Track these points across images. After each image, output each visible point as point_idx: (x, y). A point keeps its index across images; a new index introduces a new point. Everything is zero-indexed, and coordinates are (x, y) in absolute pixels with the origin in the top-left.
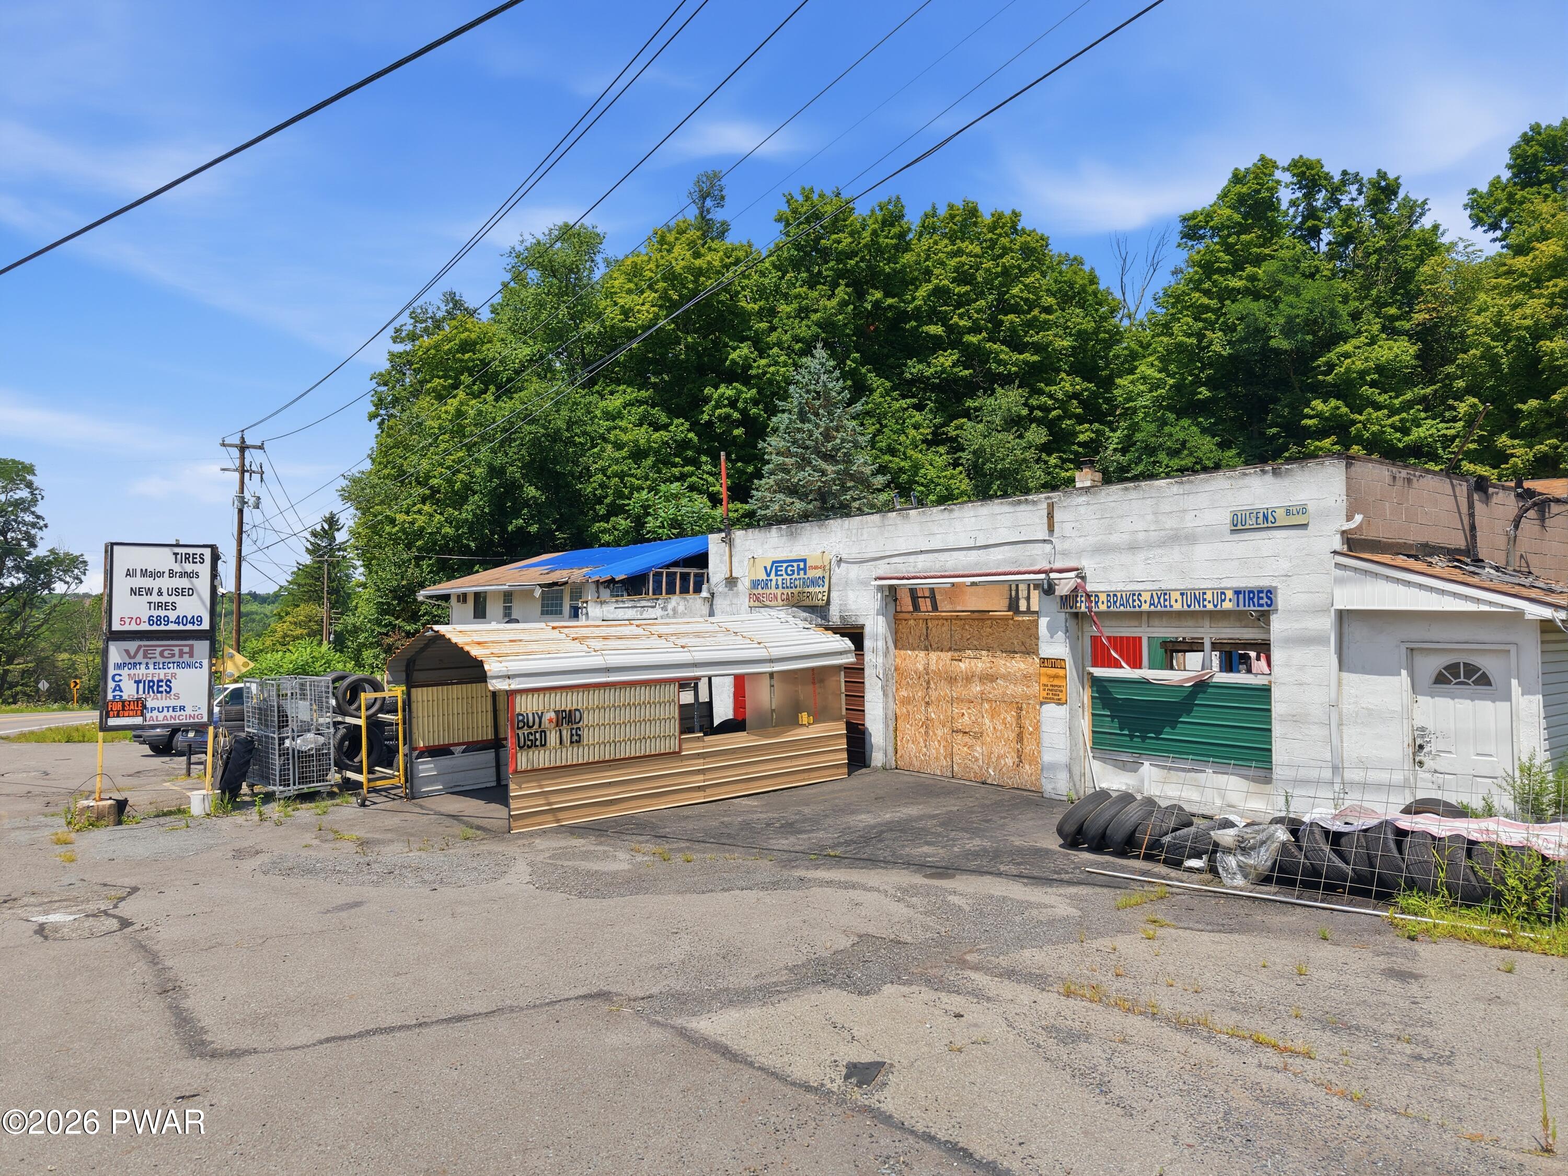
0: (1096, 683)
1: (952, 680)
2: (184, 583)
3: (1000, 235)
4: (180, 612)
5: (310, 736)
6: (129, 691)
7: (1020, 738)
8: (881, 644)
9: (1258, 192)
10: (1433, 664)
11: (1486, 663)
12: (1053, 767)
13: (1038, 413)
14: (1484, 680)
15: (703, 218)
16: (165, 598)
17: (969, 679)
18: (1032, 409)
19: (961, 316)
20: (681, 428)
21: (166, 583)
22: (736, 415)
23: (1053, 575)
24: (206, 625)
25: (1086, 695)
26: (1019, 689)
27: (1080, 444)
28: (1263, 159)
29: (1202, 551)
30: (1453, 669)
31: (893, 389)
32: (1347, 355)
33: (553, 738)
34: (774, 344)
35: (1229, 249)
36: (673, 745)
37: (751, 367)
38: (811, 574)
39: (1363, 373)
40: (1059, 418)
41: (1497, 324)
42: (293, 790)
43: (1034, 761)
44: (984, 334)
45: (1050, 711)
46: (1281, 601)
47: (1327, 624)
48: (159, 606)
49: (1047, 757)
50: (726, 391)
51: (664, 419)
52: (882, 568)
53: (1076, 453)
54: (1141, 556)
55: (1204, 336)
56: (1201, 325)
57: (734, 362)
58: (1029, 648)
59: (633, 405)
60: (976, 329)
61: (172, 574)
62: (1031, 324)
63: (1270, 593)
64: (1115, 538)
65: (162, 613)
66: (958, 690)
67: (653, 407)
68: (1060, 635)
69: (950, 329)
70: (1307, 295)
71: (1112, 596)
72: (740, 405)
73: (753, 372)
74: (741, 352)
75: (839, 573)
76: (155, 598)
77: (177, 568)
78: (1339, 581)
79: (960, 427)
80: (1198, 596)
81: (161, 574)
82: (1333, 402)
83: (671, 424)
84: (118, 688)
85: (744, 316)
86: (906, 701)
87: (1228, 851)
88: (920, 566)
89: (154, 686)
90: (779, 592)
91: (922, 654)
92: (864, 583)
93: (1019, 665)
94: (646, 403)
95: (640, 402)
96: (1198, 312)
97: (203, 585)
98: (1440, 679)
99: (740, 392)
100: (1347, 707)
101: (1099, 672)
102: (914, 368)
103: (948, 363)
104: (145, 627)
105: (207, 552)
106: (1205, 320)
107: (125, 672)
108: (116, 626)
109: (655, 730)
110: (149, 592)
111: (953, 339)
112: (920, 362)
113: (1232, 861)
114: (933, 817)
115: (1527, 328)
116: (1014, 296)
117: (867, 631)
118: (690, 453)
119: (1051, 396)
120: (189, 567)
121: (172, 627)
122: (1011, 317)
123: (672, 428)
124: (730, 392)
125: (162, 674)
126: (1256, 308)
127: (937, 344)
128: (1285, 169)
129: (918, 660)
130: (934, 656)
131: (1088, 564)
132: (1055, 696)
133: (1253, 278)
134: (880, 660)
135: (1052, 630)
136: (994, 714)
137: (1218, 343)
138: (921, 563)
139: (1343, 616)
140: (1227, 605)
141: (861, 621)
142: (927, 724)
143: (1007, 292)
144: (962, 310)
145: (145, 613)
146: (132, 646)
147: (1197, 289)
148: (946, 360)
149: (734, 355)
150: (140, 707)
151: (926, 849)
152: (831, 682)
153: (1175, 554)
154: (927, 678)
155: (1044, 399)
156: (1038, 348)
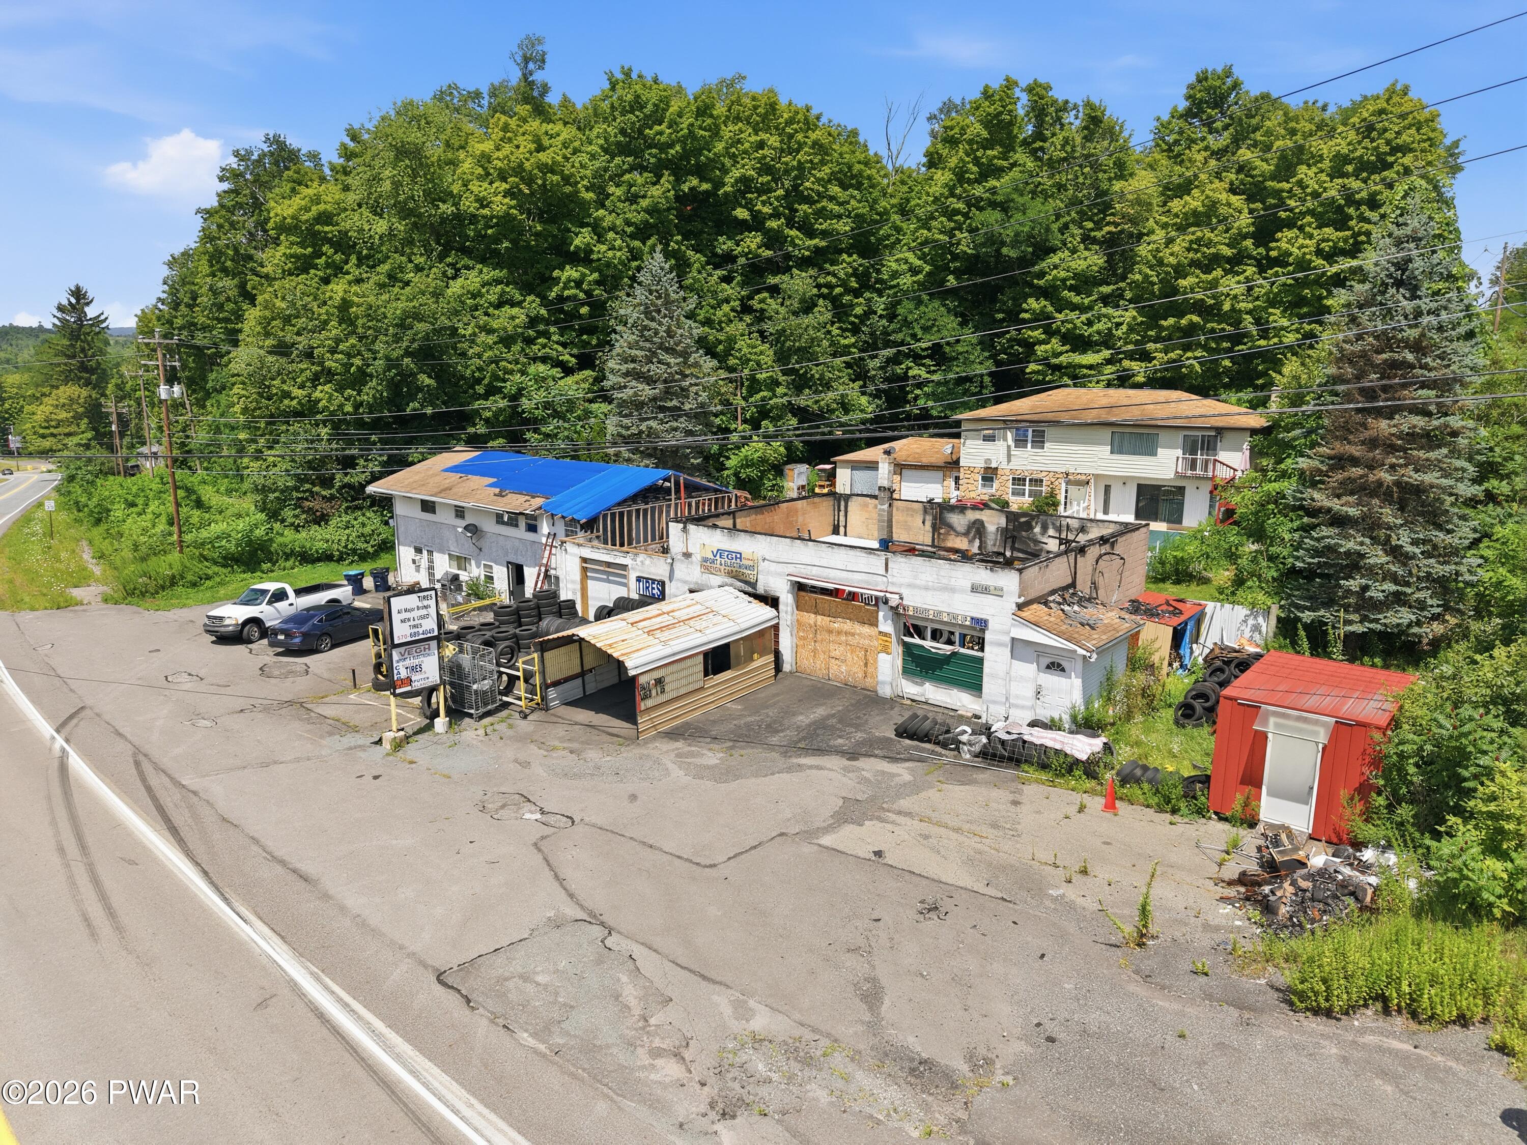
0: (906, 645)
1: (830, 632)
2: (424, 612)
3: (796, 131)
4: (424, 628)
5: (486, 682)
6: (404, 674)
7: (866, 665)
8: (789, 609)
9: (1001, 113)
10: (1046, 661)
11: (1064, 664)
12: (884, 683)
13: (825, 291)
14: (1063, 670)
15: (526, 79)
16: (417, 622)
17: (839, 633)
18: (819, 286)
19: (764, 203)
20: (534, 305)
21: (417, 613)
22: (582, 295)
23: (888, 595)
24: (436, 633)
25: (900, 649)
26: (867, 642)
27: (856, 316)
28: (1007, 80)
29: (957, 596)
30: (1053, 663)
31: (708, 263)
32: (1056, 267)
33: (654, 692)
34: (610, 229)
35: (977, 161)
36: (701, 684)
37: (592, 251)
38: (744, 562)
39: (1064, 280)
40: (841, 295)
41: (1155, 257)
42: (482, 710)
43: (873, 677)
44: (783, 220)
45: (882, 656)
46: (990, 625)
47: (1007, 640)
48: (415, 626)
49: (880, 678)
50: (570, 272)
51: (518, 297)
52: (791, 569)
53: (853, 323)
54: (930, 593)
55: (954, 235)
56: (952, 225)
57: (576, 247)
58: (874, 623)
59: (490, 284)
60: (776, 215)
61: (418, 608)
62: (822, 214)
63: (986, 622)
64: (918, 582)
65: (416, 630)
66: (833, 637)
67: (507, 286)
68: (890, 622)
69: (756, 215)
70: (1031, 214)
71: (916, 609)
72: (585, 286)
73: (595, 257)
74: (582, 238)
75: (763, 566)
76: (412, 623)
77: (420, 605)
78: (1013, 625)
79: (762, 301)
80: (955, 617)
81: (413, 610)
82: (1043, 302)
83: (525, 300)
84: (399, 673)
85: (584, 205)
86: (803, 638)
87: (964, 744)
88: (814, 573)
89: (416, 669)
90: (722, 568)
91: (813, 616)
92: (779, 574)
93: (866, 630)
94: (501, 283)
95: (498, 282)
96: (950, 214)
97: (433, 611)
98: (1048, 667)
99: (584, 275)
100: (1013, 674)
101: (907, 639)
102: (724, 244)
103: (753, 246)
104: (409, 639)
105: (433, 593)
106: (955, 221)
107: (401, 664)
108: (396, 642)
109: (694, 678)
110: (409, 620)
111: (757, 223)
112: (729, 238)
113: (965, 748)
114: (833, 716)
115: (1172, 266)
116: (807, 189)
117: (781, 600)
118: (542, 327)
119: (835, 275)
120: (426, 603)
121: (422, 637)
122: (805, 207)
123: (525, 304)
124: (575, 275)
125: (416, 662)
126: (993, 216)
127: (743, 226)
128: (1022, 90)
129: (810, 618)
130: (819, 618)
131: (905, 592)
132: (886, 650)
133: (993, 191)
134: (789, 617)
135: (886, 620)
136: (852, 652)
137: (965, 243)
138: (815, 571)
139: (1013, 639)
140: (968, 623)
141: (777, 594)
142: (815, 651)
143: (801, 184)
144: (764, 198)
145: (408, 631)
146: (402, 649)
147: (952, 195)
148: (752, 241)
149: (577, 241)
150: (409, 681)
151: (840, 741)
152: (767, 636)
153: (945, 596)
154: (816, 629)
155: (829, 278)
156: (824, 234)
